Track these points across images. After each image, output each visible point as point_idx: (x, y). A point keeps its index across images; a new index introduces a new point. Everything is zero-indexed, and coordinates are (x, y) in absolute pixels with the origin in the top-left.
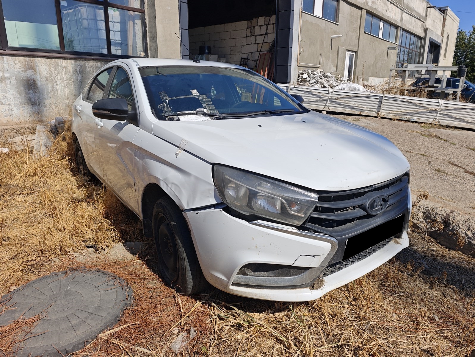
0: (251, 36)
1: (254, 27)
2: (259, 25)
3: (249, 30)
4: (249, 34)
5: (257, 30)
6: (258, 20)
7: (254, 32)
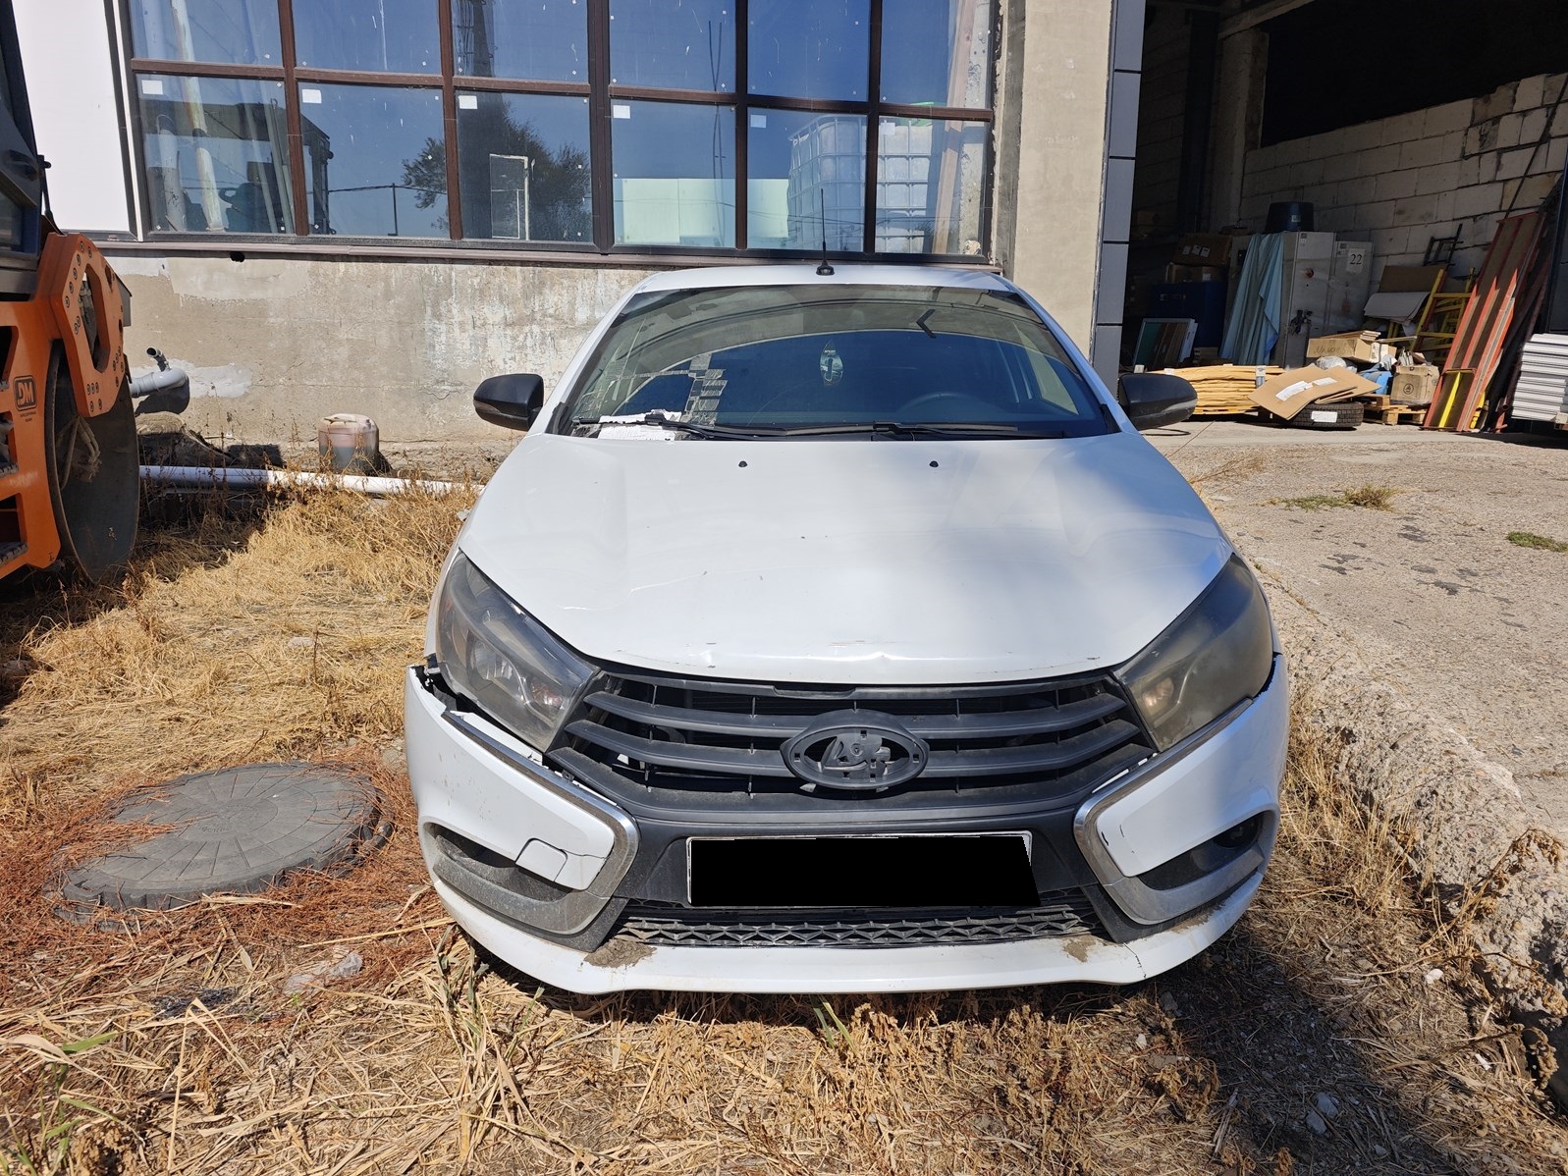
0: (1480, 154)
1: (1496, 120)
2: (1517, 107)
3: (1474, 133)
4: (1473, 147)
5: (1508, 131)
6: (1515, 92)
7: (1495, 138)
